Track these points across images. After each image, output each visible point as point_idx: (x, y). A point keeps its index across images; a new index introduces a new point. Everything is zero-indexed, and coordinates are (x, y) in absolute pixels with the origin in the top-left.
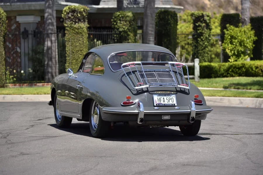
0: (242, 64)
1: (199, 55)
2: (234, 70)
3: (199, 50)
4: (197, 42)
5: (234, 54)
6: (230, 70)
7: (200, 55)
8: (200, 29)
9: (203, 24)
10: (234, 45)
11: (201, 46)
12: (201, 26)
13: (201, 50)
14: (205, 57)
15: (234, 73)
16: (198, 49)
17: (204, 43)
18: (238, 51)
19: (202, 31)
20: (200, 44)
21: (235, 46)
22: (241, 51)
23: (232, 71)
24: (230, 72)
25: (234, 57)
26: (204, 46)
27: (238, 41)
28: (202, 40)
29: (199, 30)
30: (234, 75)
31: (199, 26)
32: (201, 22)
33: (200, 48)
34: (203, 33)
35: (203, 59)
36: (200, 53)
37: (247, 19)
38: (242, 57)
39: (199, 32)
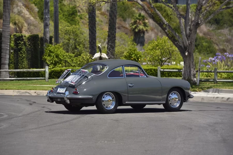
0: (60, 70)
1: (19, 63)
2: (55, 74)
3: (19, 60)
4: (18, 54)
5: (52, 63)
6: (52, 74)
7: (20, 63)
8: (20, 46)
9: (22, 42)
10: (52, 57)
11: (20, 57)
12: (21, 43)
13: (21, 60)
14: (23, 65)
15: (55, 76)
16: (18, 59)
17: (22, 55)
18: (55, 61)
19: (21, 47)
20: (20, 56)
21: (52, 58)
22: (57, 61)
24: (52, 76)
25: (52, 65)
26: (23, 57)
27: (55, 55)
28: (21, 53)
29: (19, 46)
30: (55, 77)
31: (20, 43)
32: (21, 41)
33: (20, 59)
34: (22, 48)
35: (22, 66)
36: (20, 62)
37: (48, 39)
38: (57, 65)
39: (19, 47)
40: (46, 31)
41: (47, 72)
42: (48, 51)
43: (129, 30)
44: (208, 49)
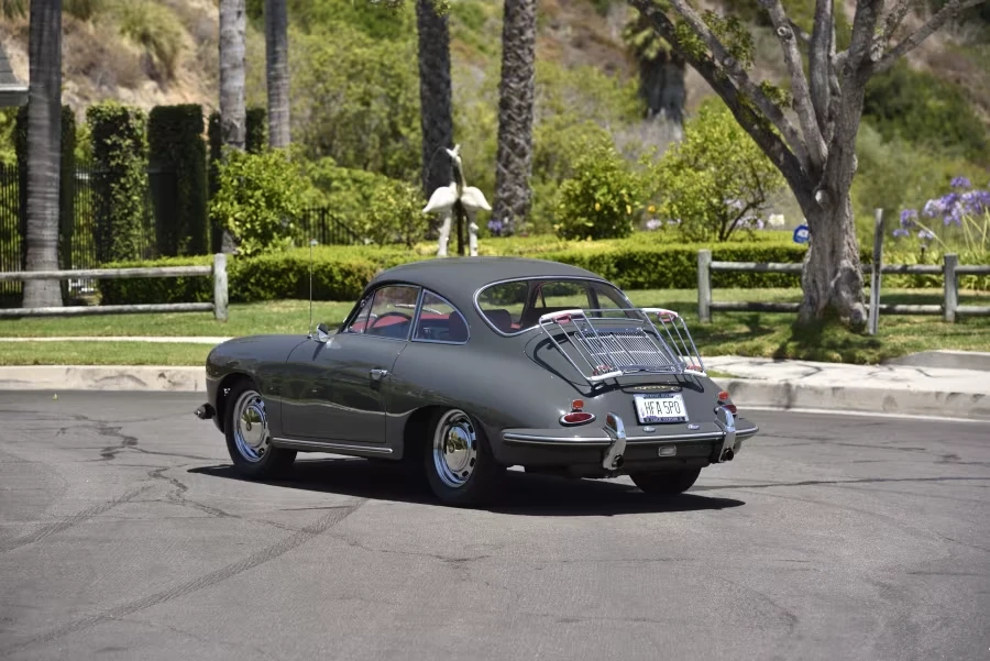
0: (287, 261)
1: (114, 232)
2: (263, 279)
3: (114, 219)
4: (108, 194)
5: (251, 233)
6: (252, 280)
7: (119, 233)
8: (118, 156)
9: (125, 140)
10: (251, 205)
11: (120, 206)
12: (120, 147)
13: (121, 219)
14: (131, 239)
15: (263, 288)
16: (112, 216)
17: (129, 198)
18: (264, 225)
19: (123, 160)
20: (117, 201)
21: (253, 208)
22: (273, 222)
23: (258, 283)
24: (250, 287)
25: (252, 239)
26: (130, 205)
27: (263, 195)
28: (123, 187)
29: (113, 158)
30: (262, 293)
31: (115, 146)
32: (121, 134)
33: (116, 211)
34: (127, 167)
35: (128, 243)
36: (118, 226)
37: (238, 125)
38: (274, 241)
39: (113, 163)
40: (232, 90)
41: (220, 280)
42: (232, 181)
43: (621, 50)
44: (948, 125)
